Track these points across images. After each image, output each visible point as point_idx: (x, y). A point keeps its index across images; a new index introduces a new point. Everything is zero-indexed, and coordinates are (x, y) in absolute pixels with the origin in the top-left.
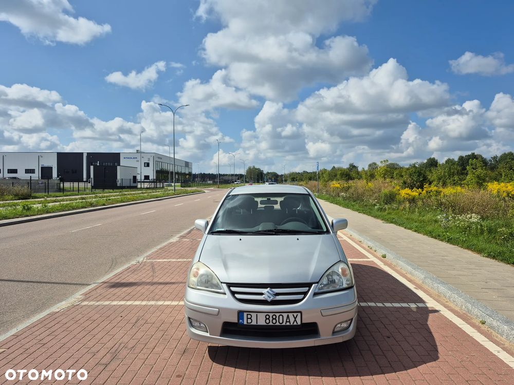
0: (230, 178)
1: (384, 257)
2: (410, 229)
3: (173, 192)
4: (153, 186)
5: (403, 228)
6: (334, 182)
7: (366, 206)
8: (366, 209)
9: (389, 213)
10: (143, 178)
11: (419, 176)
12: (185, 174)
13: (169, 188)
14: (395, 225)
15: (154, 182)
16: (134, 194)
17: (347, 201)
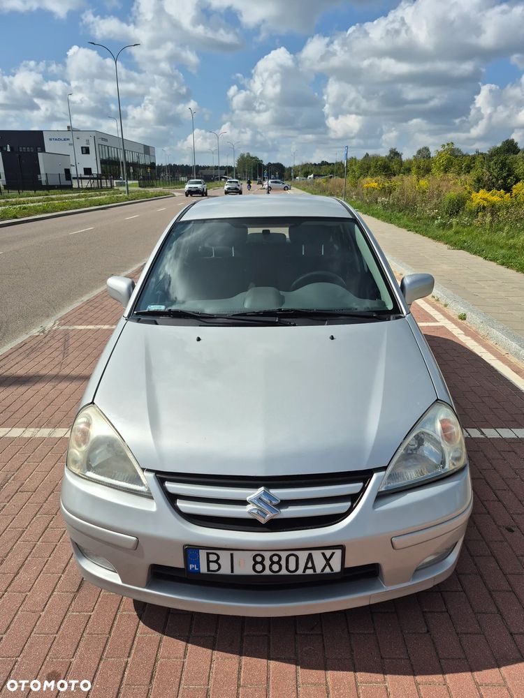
0: (214, 172)
1: (463, 317)
2: (494, 260)
3: (126, 195)
4: (96, 185)
5: (481, 259)
6: (368, 179)
7: (418, 219)
8: (420, 225)
9: (457, 233)
10: (81, 172)
11: (501, 169)
12: (145, 166)
13: (122, 189)
14: (468, 254)
15: (97, 179)
16: (66, 198)
17: (389, 211)
